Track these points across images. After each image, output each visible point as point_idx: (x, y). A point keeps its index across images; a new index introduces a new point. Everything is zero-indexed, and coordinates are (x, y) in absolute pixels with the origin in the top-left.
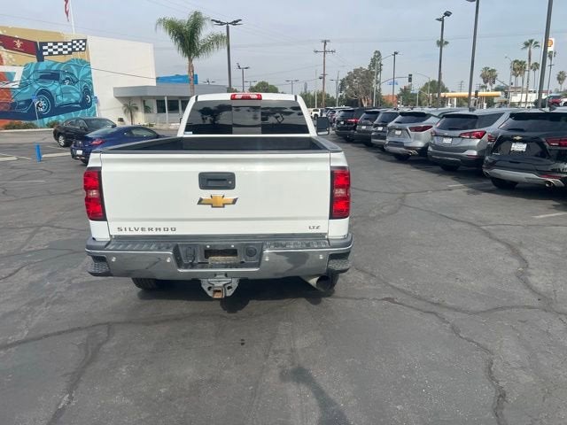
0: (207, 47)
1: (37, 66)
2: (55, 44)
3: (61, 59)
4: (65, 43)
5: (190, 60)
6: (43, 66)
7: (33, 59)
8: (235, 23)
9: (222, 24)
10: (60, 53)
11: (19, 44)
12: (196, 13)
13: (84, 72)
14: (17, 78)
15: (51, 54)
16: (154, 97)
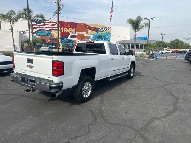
0: (142, 27)
1: (97, 34)
2: (102, 28)
3: (103, 33)
4: (105, 28)
5: (136, 32)
6: (98, 35)
7: (96, 33)
8: (152, 19)
9: (148, 19)
10: (103, 31)
11: (93, 28)
12: (139, 17)
13: (108, 36)
14: (91, 38)
15: (100, 31)
16: (127, 44)
